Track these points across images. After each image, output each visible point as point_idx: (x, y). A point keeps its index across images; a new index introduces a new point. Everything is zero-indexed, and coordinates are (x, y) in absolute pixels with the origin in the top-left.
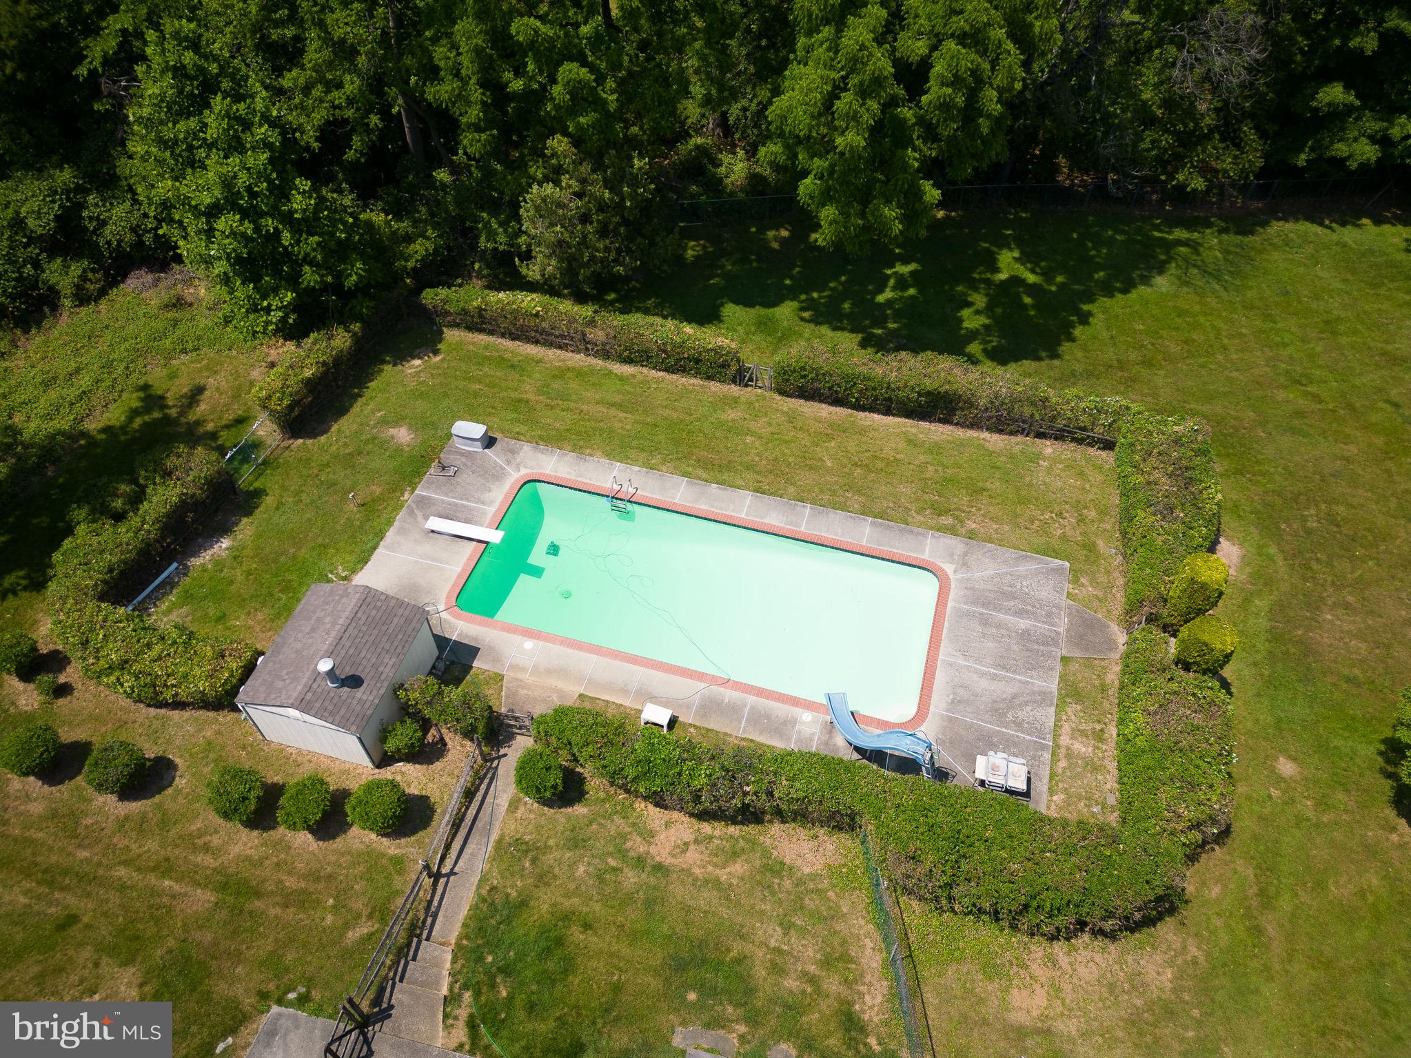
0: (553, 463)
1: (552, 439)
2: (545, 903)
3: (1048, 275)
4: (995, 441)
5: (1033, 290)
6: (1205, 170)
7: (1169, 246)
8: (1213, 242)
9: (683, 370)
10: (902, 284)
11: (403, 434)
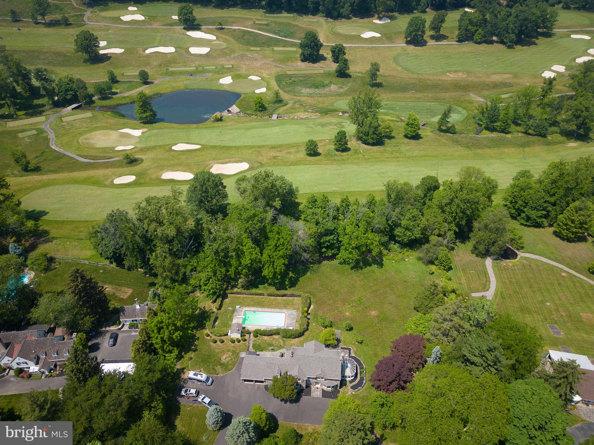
0: (247, 309)
1: (246, 306)
2: (258, 343)
3: (295, 275)
5: (293, 277)
8: (315, 266)
9: (257, 295)
11: (230, 308)
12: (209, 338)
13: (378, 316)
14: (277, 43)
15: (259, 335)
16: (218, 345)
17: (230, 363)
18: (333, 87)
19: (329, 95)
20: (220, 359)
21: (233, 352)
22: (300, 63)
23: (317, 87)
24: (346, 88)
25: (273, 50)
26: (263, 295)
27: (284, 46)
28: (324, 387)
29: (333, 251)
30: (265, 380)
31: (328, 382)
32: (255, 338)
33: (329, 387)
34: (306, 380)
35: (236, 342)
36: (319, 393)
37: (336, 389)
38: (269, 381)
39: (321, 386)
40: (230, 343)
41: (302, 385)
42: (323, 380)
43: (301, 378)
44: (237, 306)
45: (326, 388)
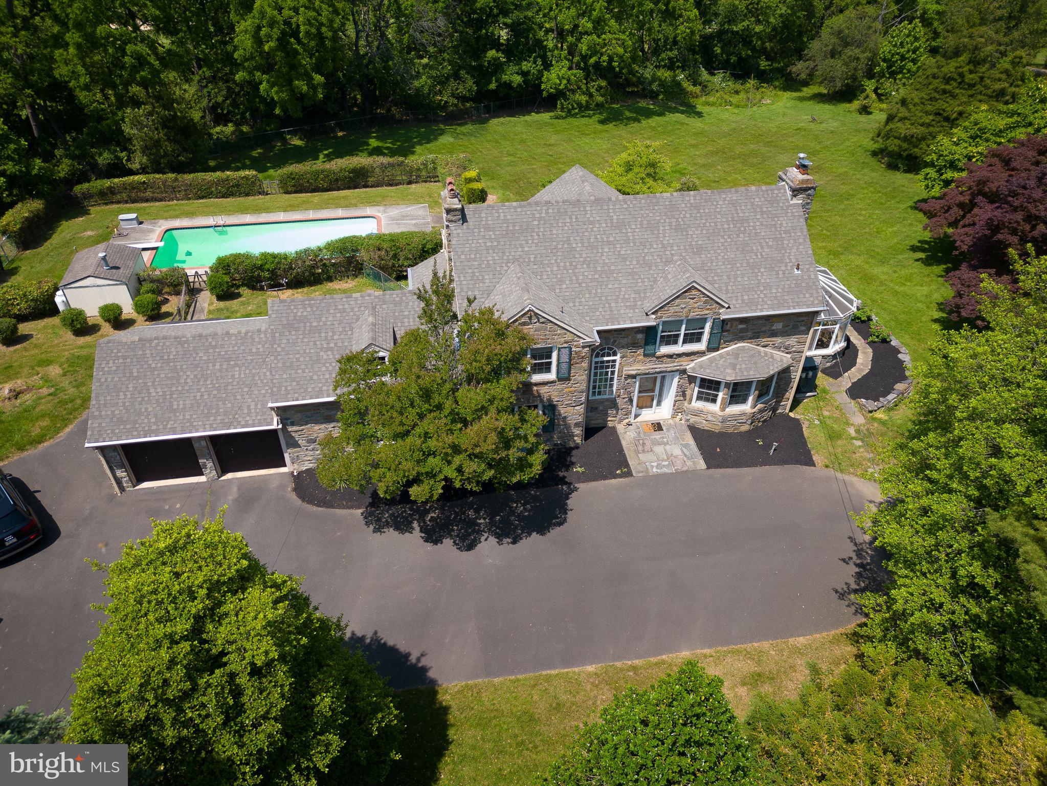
1: (174, 217)
3: (392, 143)
4: (390, 188)
11: (90, 233)
15: (242, 290)
26: (262, 191)
28: (697, 405)
29: (526, 66)
30: (284, 421)
31: (736, 354)
32: (222, 304)
33: (738, 392)
34: (593, 348)
35: (106, 328)
36: (676, 451)
37: (774, 410)
38: (319, 430)
39: (677, 409)
40: (69, 335)
41: (563, 410)
42: (702, 346)
43: (558, 340)
44: (122, 217)
45: (715, 408)
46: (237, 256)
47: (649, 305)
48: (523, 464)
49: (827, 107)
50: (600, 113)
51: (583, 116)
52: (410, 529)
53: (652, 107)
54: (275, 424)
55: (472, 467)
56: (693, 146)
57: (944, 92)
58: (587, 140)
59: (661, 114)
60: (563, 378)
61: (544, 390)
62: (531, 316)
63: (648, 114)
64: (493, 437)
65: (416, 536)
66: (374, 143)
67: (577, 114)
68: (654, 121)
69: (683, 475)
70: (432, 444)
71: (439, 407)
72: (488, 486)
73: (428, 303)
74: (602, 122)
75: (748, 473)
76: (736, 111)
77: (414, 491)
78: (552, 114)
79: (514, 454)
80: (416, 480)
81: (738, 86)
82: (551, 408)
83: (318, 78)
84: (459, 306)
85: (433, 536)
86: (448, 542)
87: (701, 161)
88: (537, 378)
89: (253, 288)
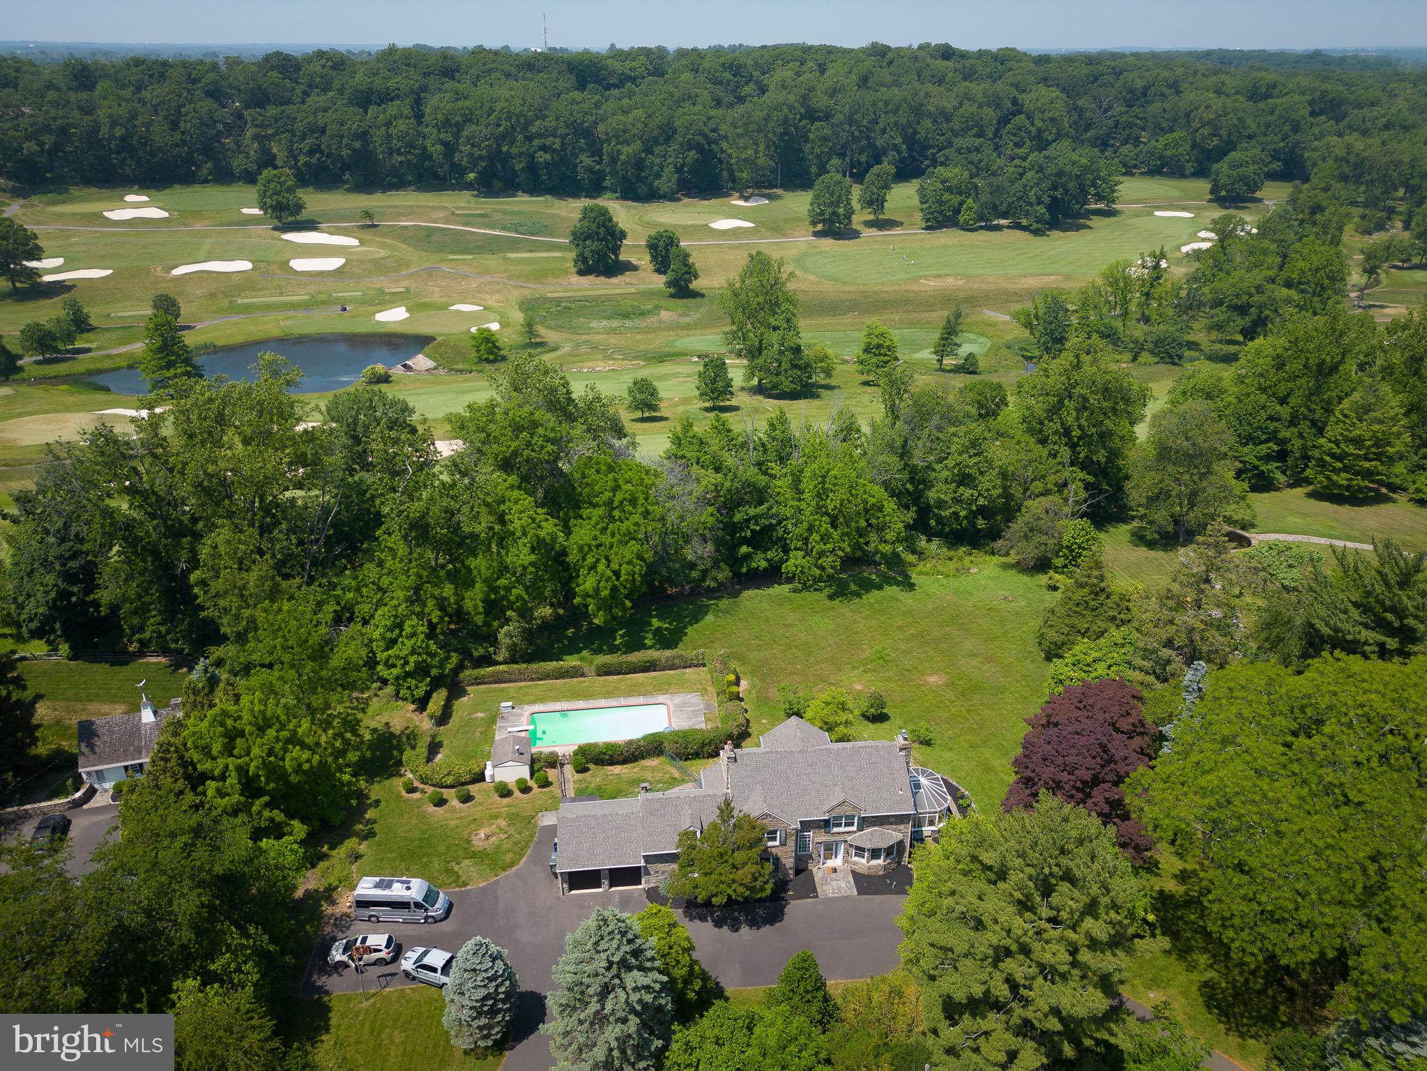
0: (536, 708)
1: (534, 702)
2: (592, 785)
3: (670, 624)
4: (671, 672)
5: (666, 629)
6: (715, 579)
7: (708, 606)
8: (724, 603)
9: (563, 677)
10: (622, 636)
11: (480, 715)
12: (417, 795)
13: (951, 684)
14: (513, 245)
15: (591, 766)
16: (454, 810)
17: (506, 845)
18: (665, 315)
19: (660, 329)
20: (469, 841)
21: (512, 818)
22: (575, 279)
23: (626, 316)
24: (697, 316)
25: (505, 258)
26: (583, 675)
27: (531, 251)
28: (856, 859)
29: (770, 555)
30: (646, 862)
31: (872, 833)
32: (580, 776)
33: (875, 854)
34: (797, 831)
35: (517, 793)
36: (843, 885)
37: (899, 863)
38: (662, 867)
39: (845, 861)
40: (496, 797)
41: (783, 861)
42: (854, 828)
43: (779, 826)
44: (503, 704)
45: (864, 861)
46: (590, 745)
47: (826, 808)
48: (762, 889)
49: (1025, 578)
50: (830, 586)
51: (816, 590)
52: (706, 921)
53: (874, 577)
54: (642, 864)
55: (741, 890)
56: (900, 628)
57: (1076, 612)
58: (816, 619)
59: (880, 588)
60: (783, 844)
61: (774, 850)
62: (767, 815)
63: (867, 586)
64: (750, 876)
65: (710, 924)
66: (656, 623)
67: (811, 586)
68: (874, 595)
69: (845, 898)
70: (723, 878)
71: (726, 861)
72: (746, 899)
73: (722, 812)
74: (831, 597)
75: (878, 898)
76: (945, 582)
77: (714, 900)
78: (790, 586)
79: (758, 884)
80: (716, 895)
81: (952, 553)
82: (777, 859)
83: (628, 604)
84: (735, 813)
85: (718, 924)
86: (725, 928)
87: (903, 647)
88: (770, 844)
89: (596, 764)
